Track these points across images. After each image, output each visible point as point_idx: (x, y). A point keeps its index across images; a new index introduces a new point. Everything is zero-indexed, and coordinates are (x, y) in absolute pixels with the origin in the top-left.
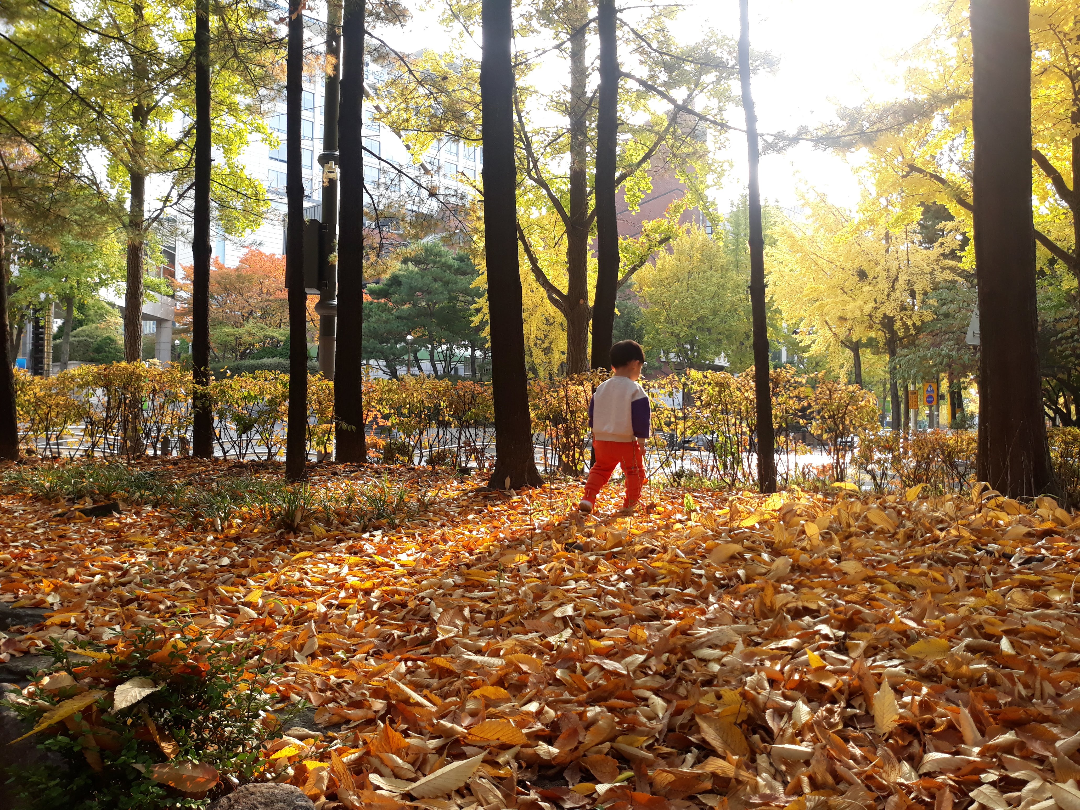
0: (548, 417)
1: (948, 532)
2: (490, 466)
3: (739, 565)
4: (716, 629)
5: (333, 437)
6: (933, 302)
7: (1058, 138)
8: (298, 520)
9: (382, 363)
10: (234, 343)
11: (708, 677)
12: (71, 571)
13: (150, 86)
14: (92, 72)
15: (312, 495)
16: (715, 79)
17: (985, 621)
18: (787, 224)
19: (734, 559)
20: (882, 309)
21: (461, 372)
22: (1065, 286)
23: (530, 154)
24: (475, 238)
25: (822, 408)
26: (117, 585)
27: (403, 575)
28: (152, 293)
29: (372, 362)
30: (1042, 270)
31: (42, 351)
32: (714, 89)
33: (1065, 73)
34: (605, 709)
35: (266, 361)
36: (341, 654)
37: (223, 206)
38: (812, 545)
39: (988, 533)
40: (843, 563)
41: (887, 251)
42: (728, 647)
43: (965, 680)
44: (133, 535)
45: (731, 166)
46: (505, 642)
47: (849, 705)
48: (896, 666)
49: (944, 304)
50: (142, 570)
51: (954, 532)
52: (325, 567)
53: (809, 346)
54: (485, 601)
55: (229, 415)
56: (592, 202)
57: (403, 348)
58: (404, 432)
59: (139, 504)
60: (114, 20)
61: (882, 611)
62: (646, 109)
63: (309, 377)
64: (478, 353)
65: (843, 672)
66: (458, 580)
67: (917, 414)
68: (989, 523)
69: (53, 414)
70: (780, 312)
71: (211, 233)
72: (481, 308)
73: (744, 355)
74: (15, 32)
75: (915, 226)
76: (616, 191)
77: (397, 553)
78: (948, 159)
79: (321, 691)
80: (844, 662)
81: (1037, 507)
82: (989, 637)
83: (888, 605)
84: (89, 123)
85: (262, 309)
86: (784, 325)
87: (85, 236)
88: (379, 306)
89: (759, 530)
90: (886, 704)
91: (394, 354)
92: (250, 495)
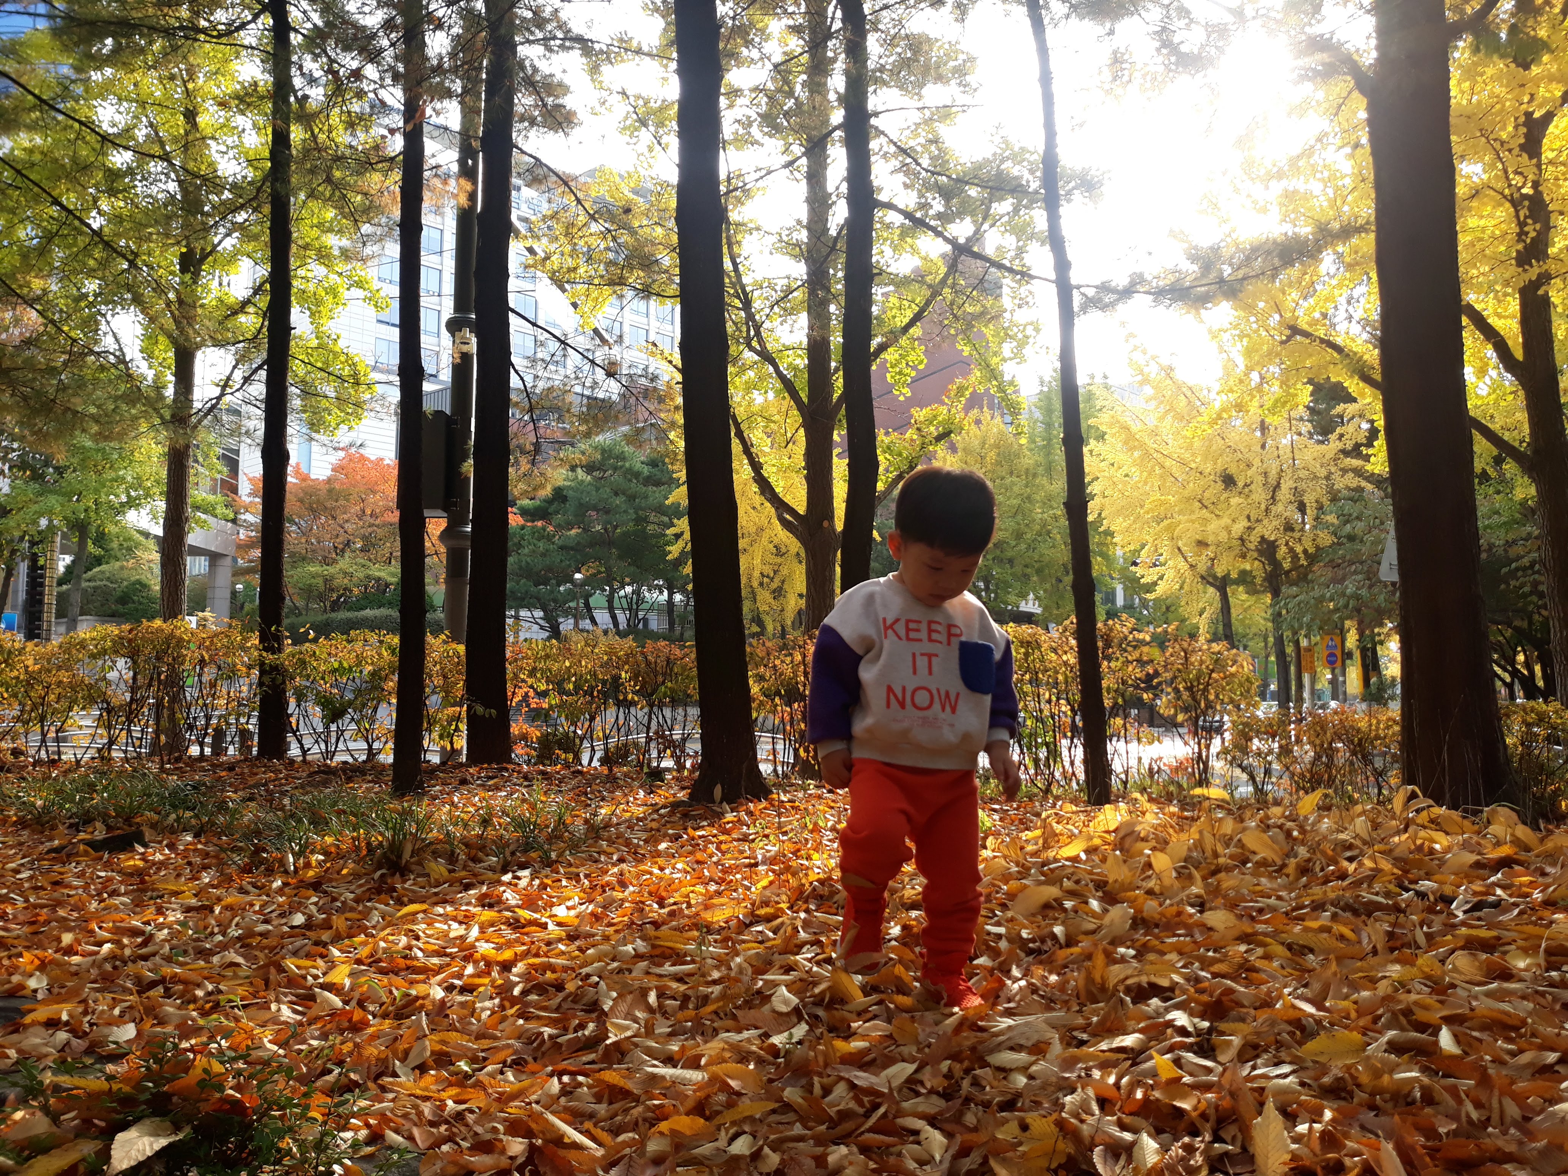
0: (778, 693)
1: (1361, 864)
2: (693, 766)
3: (1056, 919)
4: (1020, 1020)
5: (463, 727)
6: (1331, 519)
7: (1498, 288)
8: (407, 855)
9: (538, 614)
10: (322, 588)
11: (1009, 1097)
12: (67, 938)
13: (204, 223)
14: (121, 204)
15: (429, 816)
16: (1011, 209)
17: (1416, 1003)
18: (1119, 409)
19: (1050, 908)
20: (1259, 530)
21: (654, 625)
22: (1519, 494)
23: (750, 317)
24: (672, 435)
25: (1175, 677)
26: (137, 958)
27: (560, 940)
28: (203, 516)
29: (523, 613)
30: (1484, 471)
31: (41, 602)
32: (1009, 222)
33: (1505, 197)
34: (855, 1149)
35: (368, 613)
36: (464, 1066)
37: (308, 393)
38: (1161, 886)
39: (1419, 864)
40: (1208, 915)
41: (1263, 447)
42: (1039, 1049)
43: (1387, 1096)
44: (164, 881)
45: (1037, 330)
46: (709, 1045)
47: (1217, 1139)
48: (1285, 1076)
49: (1347, 522)
50: (174, 935)
51: (1368, 863)
52: (446, 927)
53: (1155, 584)
54: (680, 979)
55: (311, 696)
56: (838, 383)
57: (569, 592)
58: (567, 719)
59: (174, 831)
60: (157, 134)
61: (1264, 988)
62: (914, 250)
63: (429, 638)
64: (678, 597)
65: (1207, 1087)
66: (641, 945)
67: (1313, 681)
68: (1420, 848)
69: (52, 697)
70: (1111, 534)
71: (289, 431)
72: (682, 533)
73: (1062, 597)
74: (12, 150)
75: (1301, 411)
76: (874, 368)
77: (552, 905)
78: (1345, 315)
79: (432, 1124)
80: (1209, 1071)
81: (1489, 822)
82: (1422, 1027)
83: (1274, 978)
84: (115, 277)
85: (364, 538)
86: (1119, 552)
87: (107, 438)
88: (534, 531)
89: (1085, 863)
90: (1271, 1137)
91: (555, 601)
92: (339, 818)
